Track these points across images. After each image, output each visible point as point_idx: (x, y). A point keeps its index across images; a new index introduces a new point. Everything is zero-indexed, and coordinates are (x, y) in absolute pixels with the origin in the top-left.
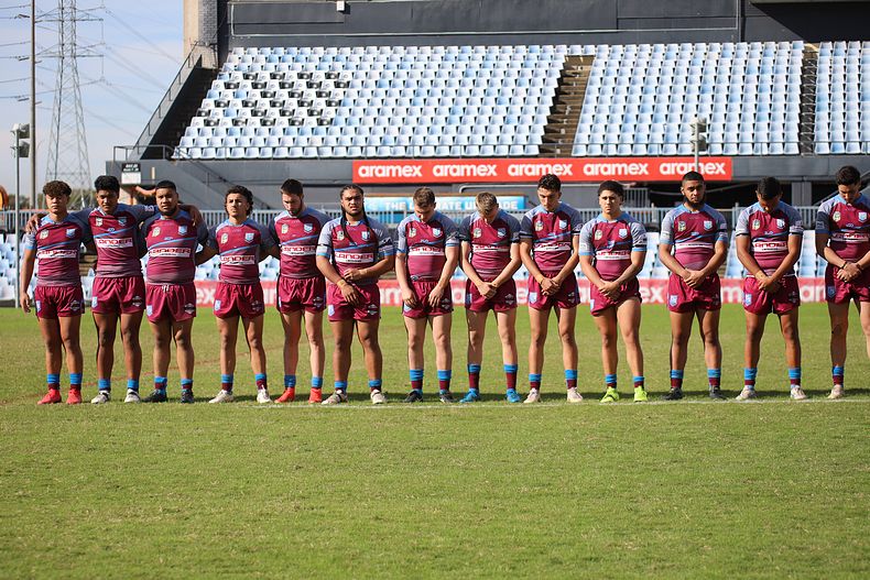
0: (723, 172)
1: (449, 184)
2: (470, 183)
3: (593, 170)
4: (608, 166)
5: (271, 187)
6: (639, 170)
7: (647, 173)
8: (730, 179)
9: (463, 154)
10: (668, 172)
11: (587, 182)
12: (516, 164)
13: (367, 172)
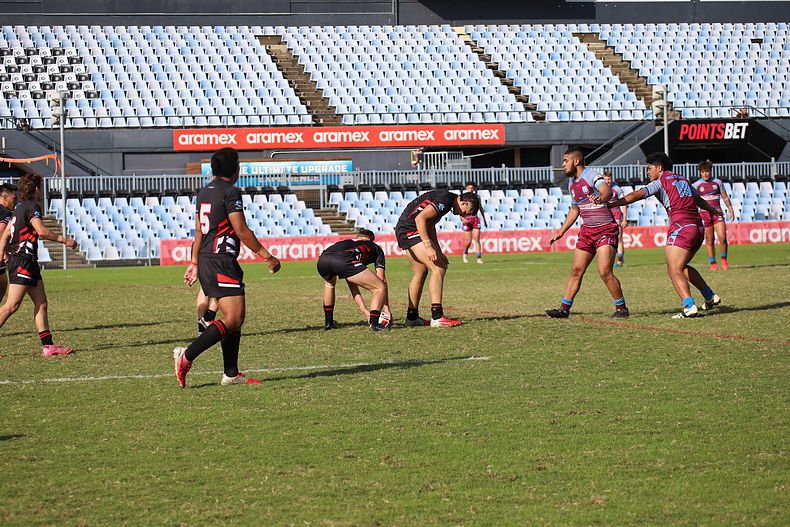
0: (497, 138)
1: (261, 151)
2: (280, 149)
3: (387, 136)
4: (401, 133)
5: (97, 155)
6: (428, 136)
7: (433, 139)
8: (503, 143)
9: (272, 123)
10: (451, 138)
11: (382, 147)
12: (320, 131)
13: (186, 140)
